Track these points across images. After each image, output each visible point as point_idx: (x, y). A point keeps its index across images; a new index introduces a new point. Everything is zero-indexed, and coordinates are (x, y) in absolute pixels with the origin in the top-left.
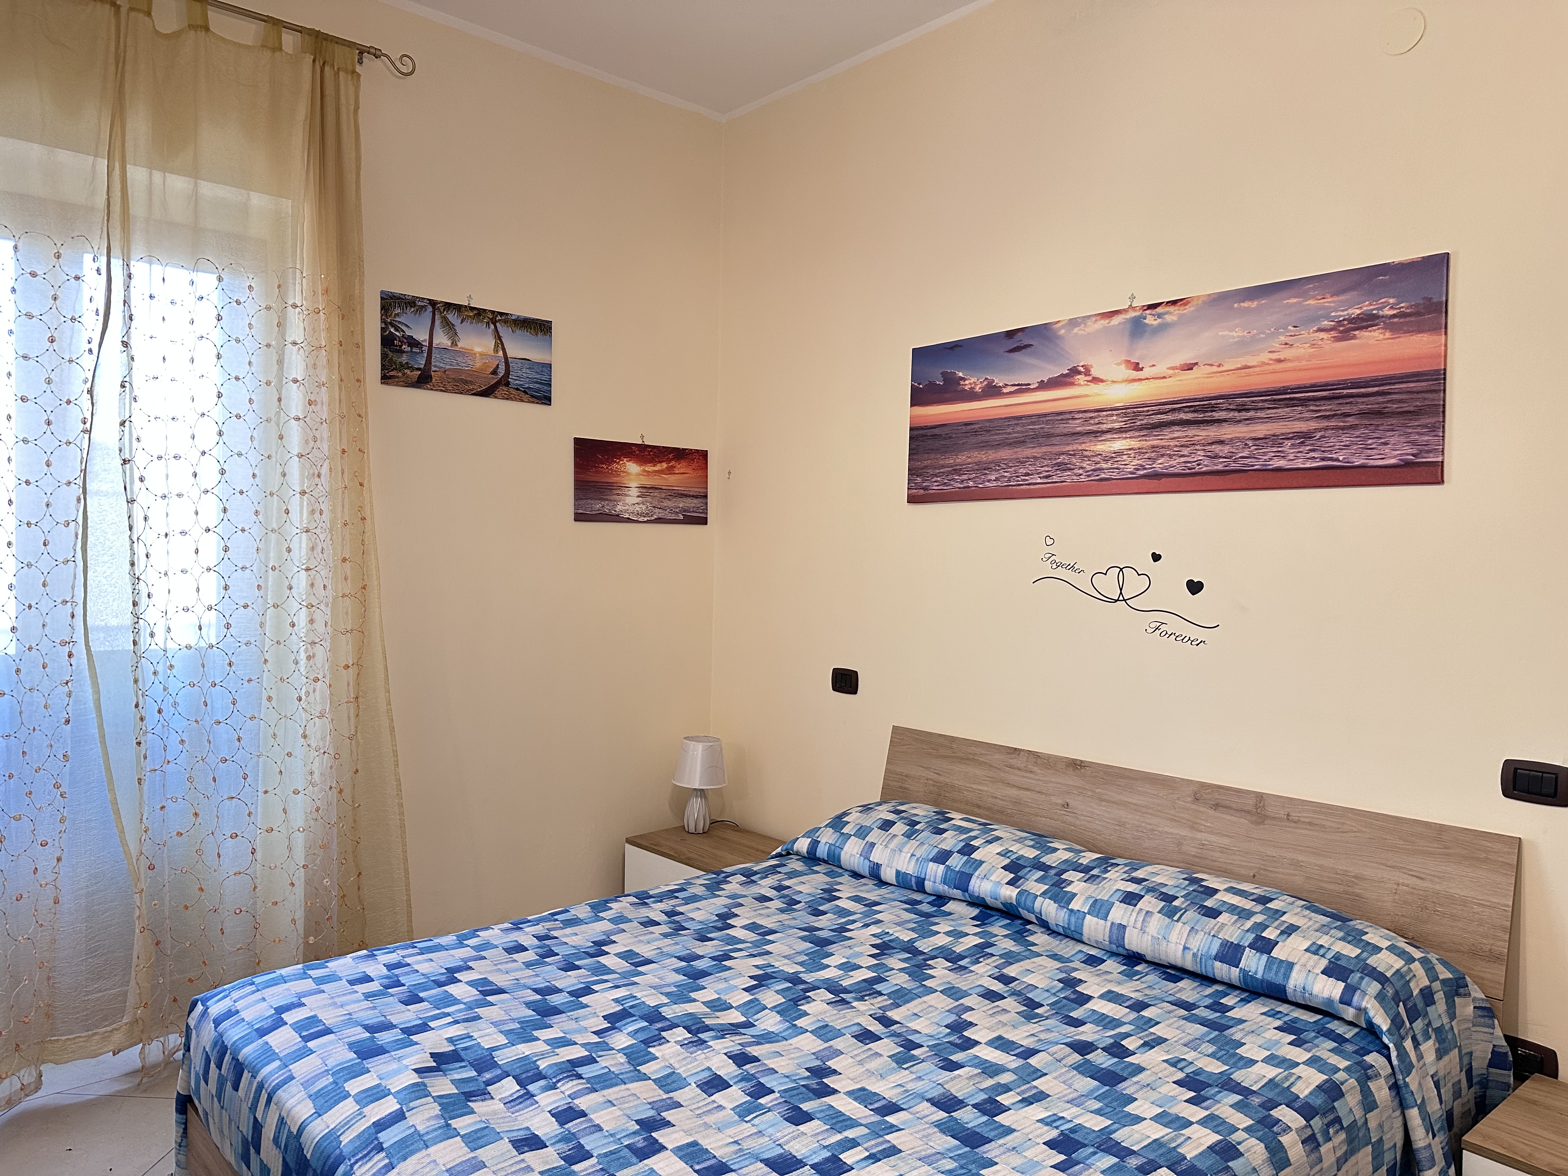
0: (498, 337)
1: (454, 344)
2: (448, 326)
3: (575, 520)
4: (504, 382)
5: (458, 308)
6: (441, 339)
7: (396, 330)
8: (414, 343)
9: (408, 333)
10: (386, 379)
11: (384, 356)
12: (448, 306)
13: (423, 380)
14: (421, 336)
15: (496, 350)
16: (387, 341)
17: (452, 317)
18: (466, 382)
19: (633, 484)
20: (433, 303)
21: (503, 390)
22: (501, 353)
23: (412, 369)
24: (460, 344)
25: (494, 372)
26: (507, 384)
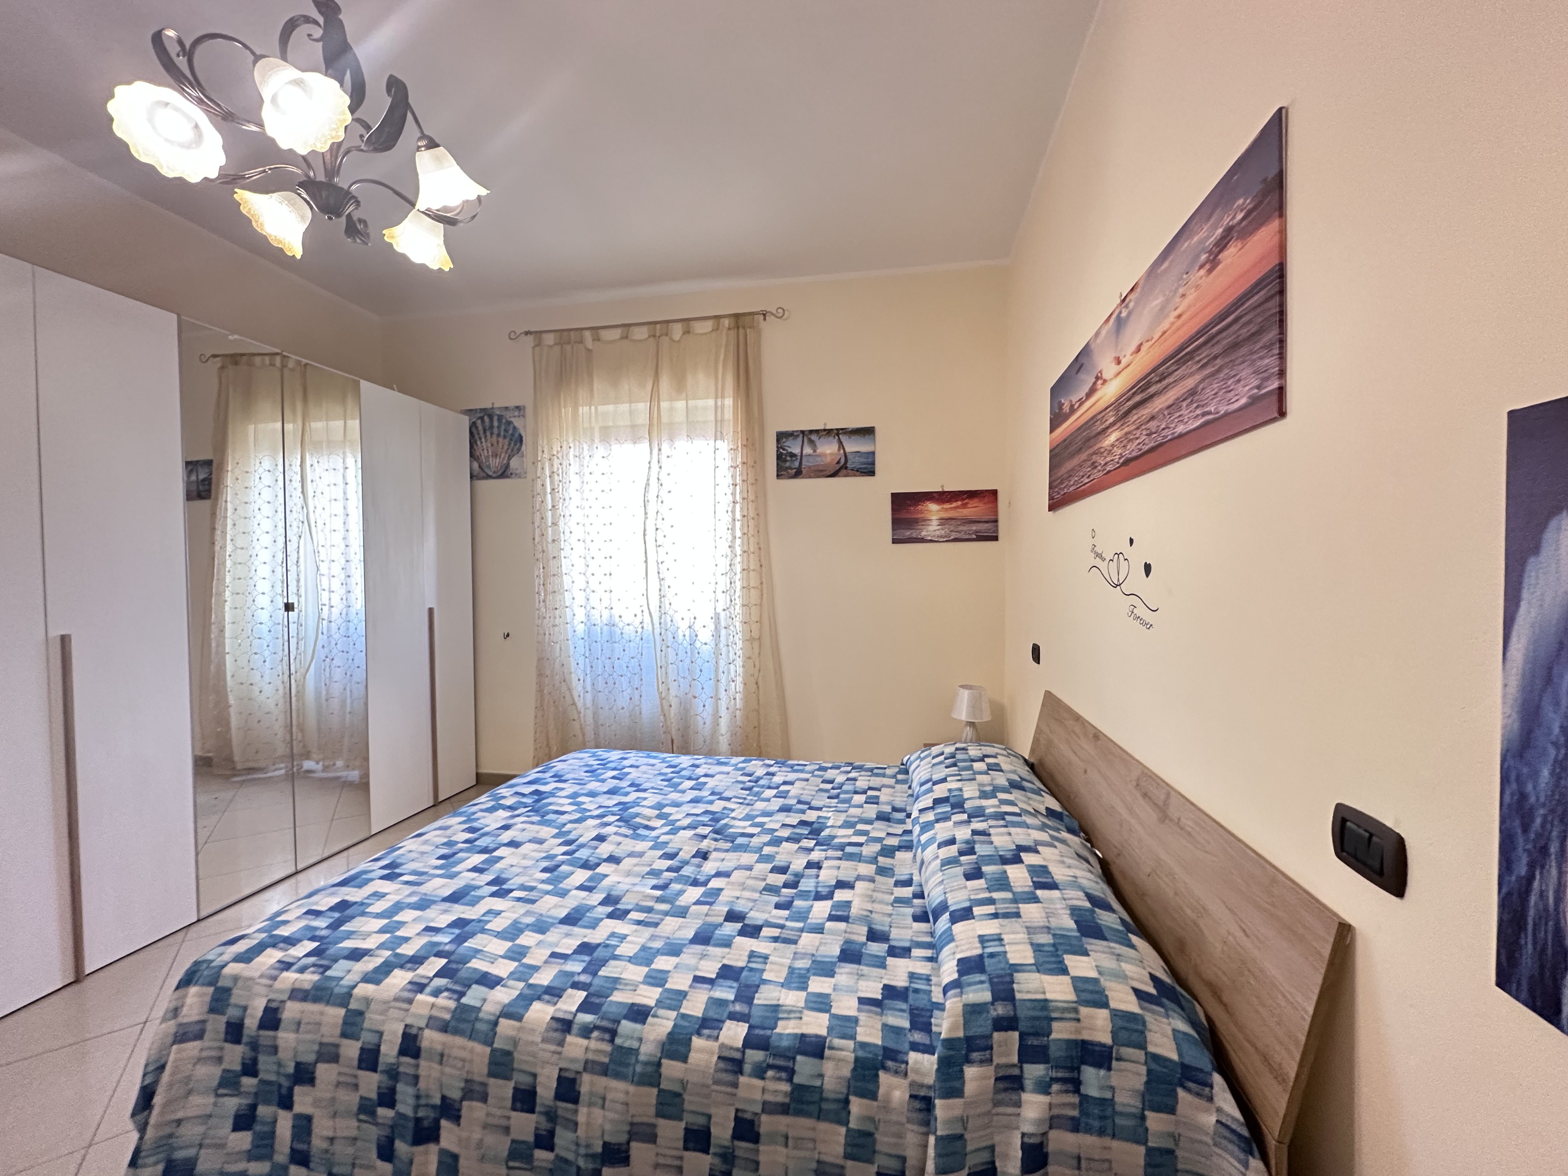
0: (840, 443)
1: (815, 451)
2: (811, 442)
3: (893, 543)
4: (845, 467)
5: (817, 432)
6: (808, 450)
7: (784, 450)
8: (793, 455)
9: (790, 450)
10: (779, 476)
11: (778, 464)
12: (811, 432)
13: (798, 474)
14: (796, 450)
15: (839, 450)
16: (779, 457)
17: (814, 437)
18: (821, 471)
19: (934, 518)
20: (803, 432)
21: (844, 471)
22: (842, 451)
23: (792, 469)
24: (818, 451)
25: (838, 462)
26: (846, 468)
